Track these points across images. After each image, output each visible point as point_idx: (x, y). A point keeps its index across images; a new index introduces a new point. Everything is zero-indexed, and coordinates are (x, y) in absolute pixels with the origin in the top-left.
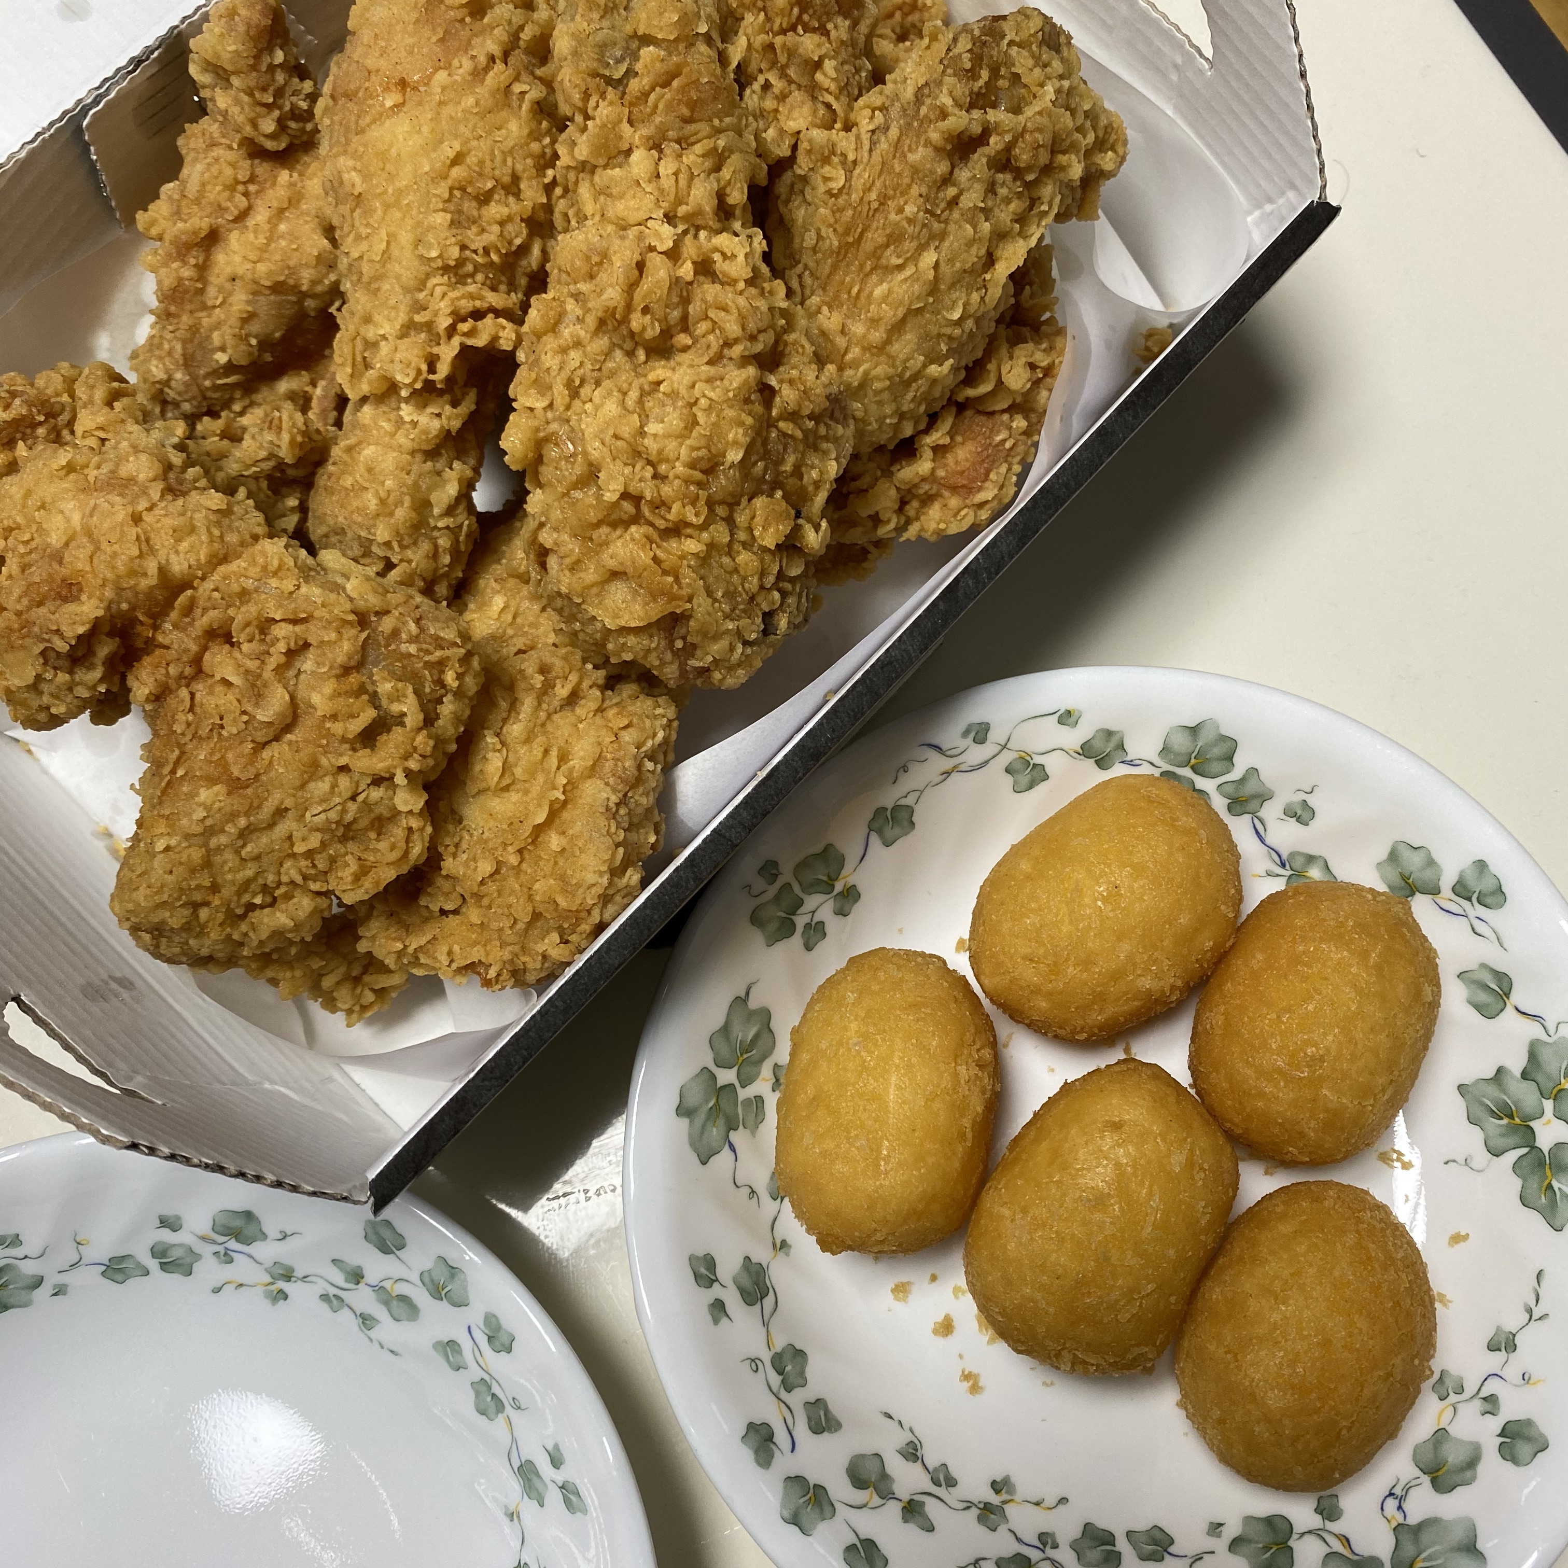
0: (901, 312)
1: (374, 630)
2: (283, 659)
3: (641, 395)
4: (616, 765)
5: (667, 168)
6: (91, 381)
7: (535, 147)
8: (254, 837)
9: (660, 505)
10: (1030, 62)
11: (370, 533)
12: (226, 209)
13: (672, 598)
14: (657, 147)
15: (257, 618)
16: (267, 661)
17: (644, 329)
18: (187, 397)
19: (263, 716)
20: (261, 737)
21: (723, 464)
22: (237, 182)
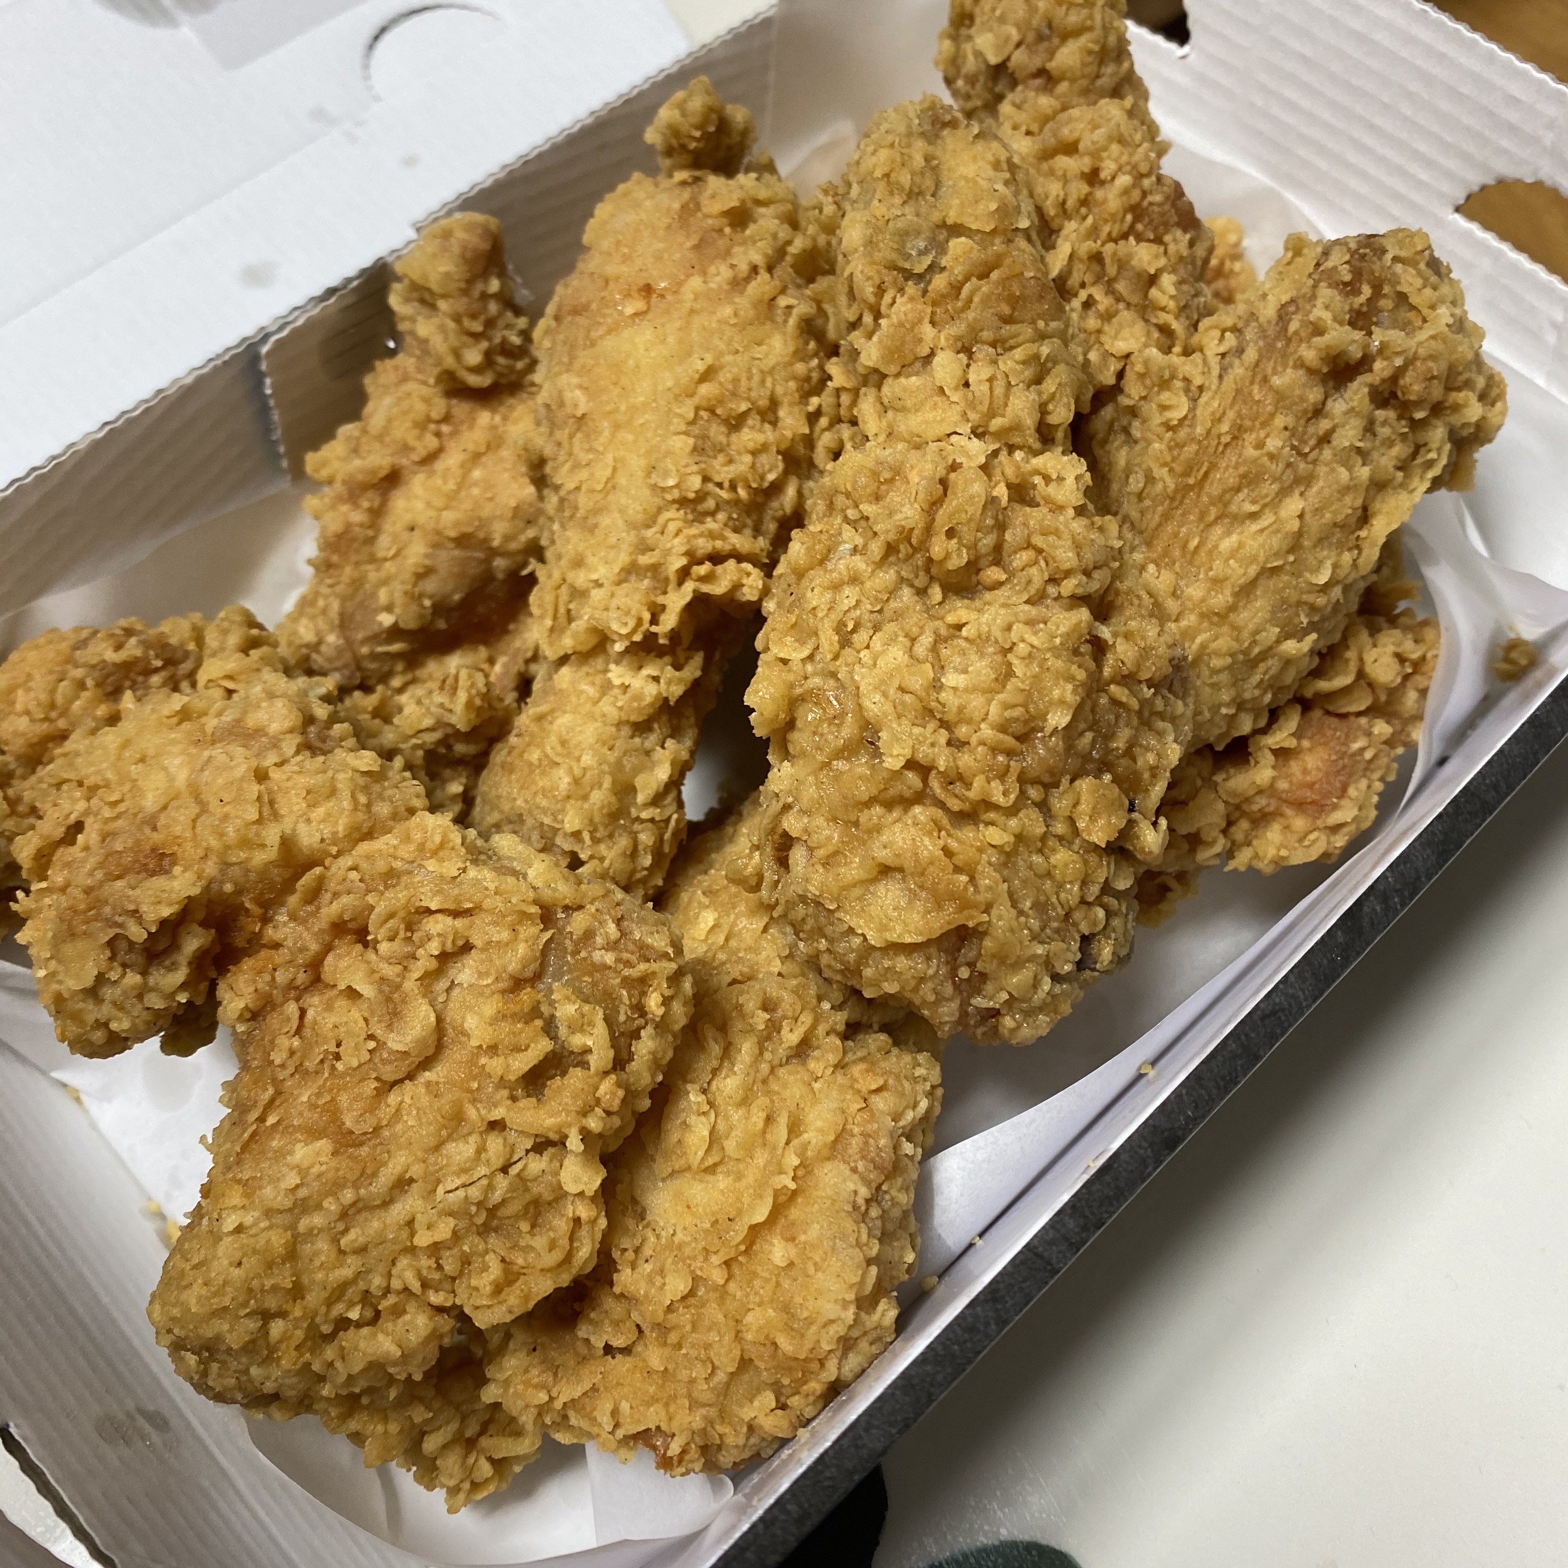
0: (1253, 570)
1: (561, 931)
2: (433, 964)
3: (936, 641)
4: (866, 1143)
5: (979, 374)
6: (226, 624)
7: (800, 368)
8: (361, 1218)
9: (955, 778)
10: (1419, 282)
11: (555, 820)
12: (413, 449)
13: (965, 905)
14: (967, 350)
15: (405, 907)
16: (412, 967)
17: (948, 556)
18: (338, 664)
19: (396, 1042)
20: (389, 1073)
21: (1042, 730)
22: (429, 420)
